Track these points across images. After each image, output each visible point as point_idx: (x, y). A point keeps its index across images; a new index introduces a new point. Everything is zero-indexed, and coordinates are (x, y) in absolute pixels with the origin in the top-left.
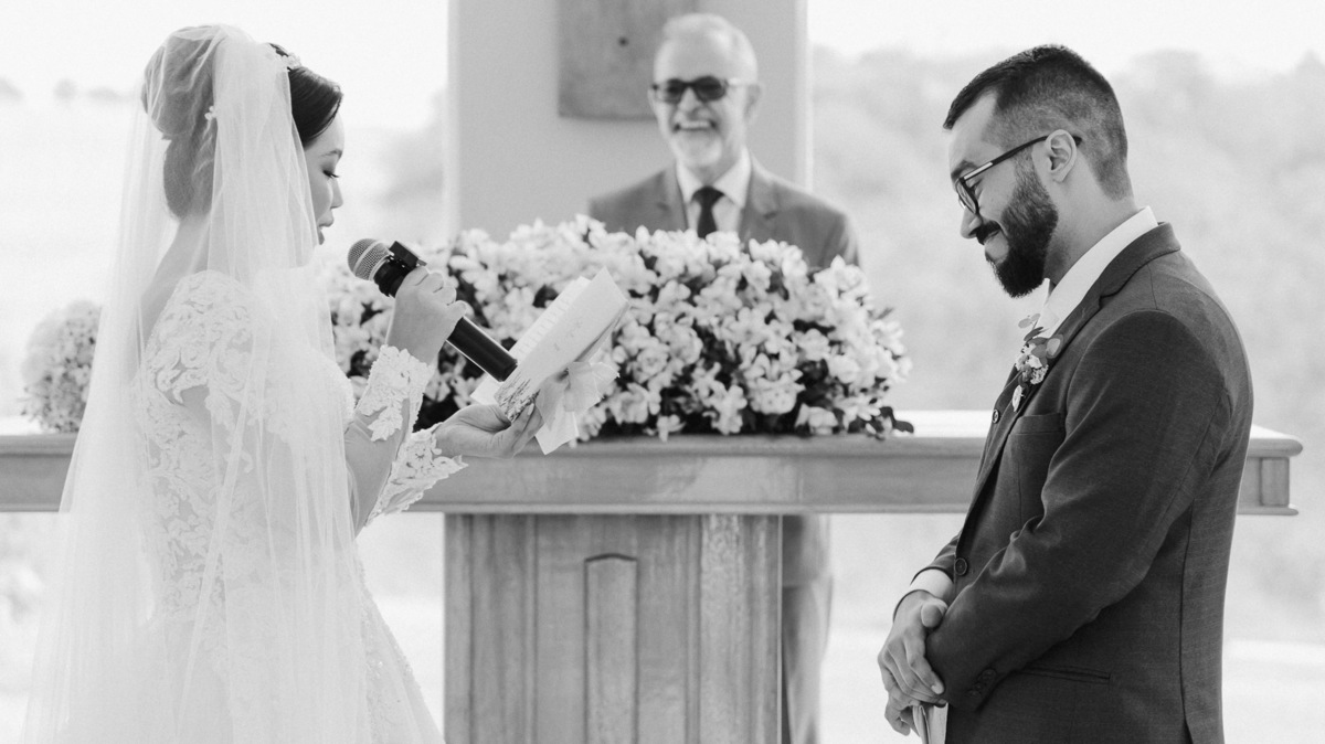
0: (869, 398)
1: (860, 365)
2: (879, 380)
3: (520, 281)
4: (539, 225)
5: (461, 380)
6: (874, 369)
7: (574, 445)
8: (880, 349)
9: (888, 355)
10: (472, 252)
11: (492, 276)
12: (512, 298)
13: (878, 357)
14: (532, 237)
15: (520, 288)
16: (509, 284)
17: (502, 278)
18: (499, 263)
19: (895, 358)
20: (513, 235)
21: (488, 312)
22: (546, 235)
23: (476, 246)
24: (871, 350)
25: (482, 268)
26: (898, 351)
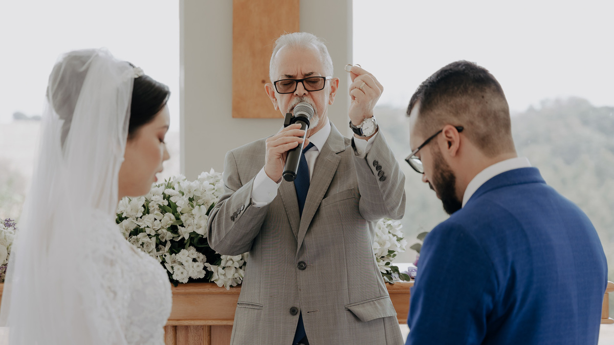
0: (385, 262)
1: (381, 245)
2: (390, 252)
3: (200, 202)
4: (212, 171)
5: (168, 255)
6: (388, 246)
7: (228, 288)
8: (391, 235)
9: (395, 238)
10: (176, 186)
11: (185, 199)
12: (195, 211)
13: (390, 240)
14: (208, 178)
15: (200, 206)
16: (194, 203)
17: (191, 200)
18: (190, 192)
19: (399, 240)
20: (199, 177)
21: (183, 218)
22: (216, 176)
23: (179, 183)
24: (386, 237)
25: (181, 194)
26: (400, 235)
